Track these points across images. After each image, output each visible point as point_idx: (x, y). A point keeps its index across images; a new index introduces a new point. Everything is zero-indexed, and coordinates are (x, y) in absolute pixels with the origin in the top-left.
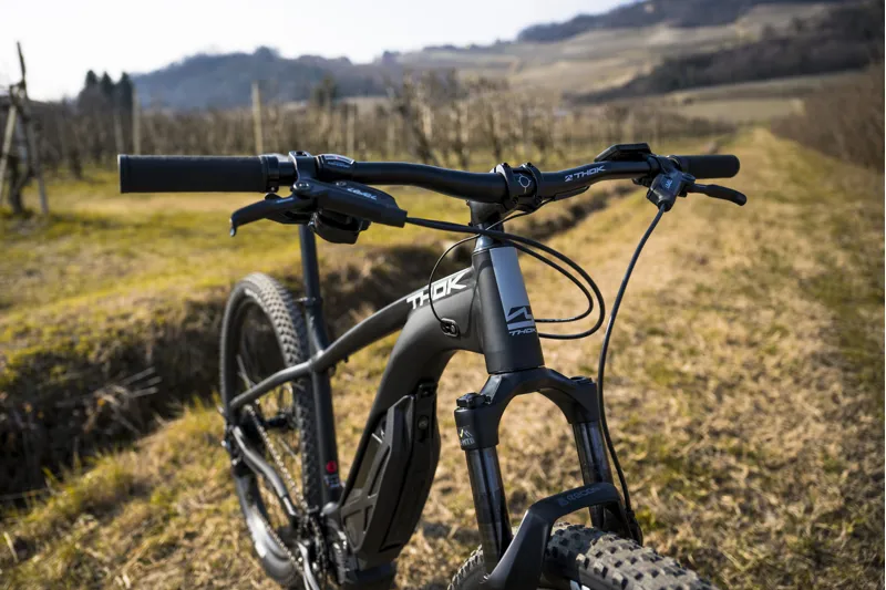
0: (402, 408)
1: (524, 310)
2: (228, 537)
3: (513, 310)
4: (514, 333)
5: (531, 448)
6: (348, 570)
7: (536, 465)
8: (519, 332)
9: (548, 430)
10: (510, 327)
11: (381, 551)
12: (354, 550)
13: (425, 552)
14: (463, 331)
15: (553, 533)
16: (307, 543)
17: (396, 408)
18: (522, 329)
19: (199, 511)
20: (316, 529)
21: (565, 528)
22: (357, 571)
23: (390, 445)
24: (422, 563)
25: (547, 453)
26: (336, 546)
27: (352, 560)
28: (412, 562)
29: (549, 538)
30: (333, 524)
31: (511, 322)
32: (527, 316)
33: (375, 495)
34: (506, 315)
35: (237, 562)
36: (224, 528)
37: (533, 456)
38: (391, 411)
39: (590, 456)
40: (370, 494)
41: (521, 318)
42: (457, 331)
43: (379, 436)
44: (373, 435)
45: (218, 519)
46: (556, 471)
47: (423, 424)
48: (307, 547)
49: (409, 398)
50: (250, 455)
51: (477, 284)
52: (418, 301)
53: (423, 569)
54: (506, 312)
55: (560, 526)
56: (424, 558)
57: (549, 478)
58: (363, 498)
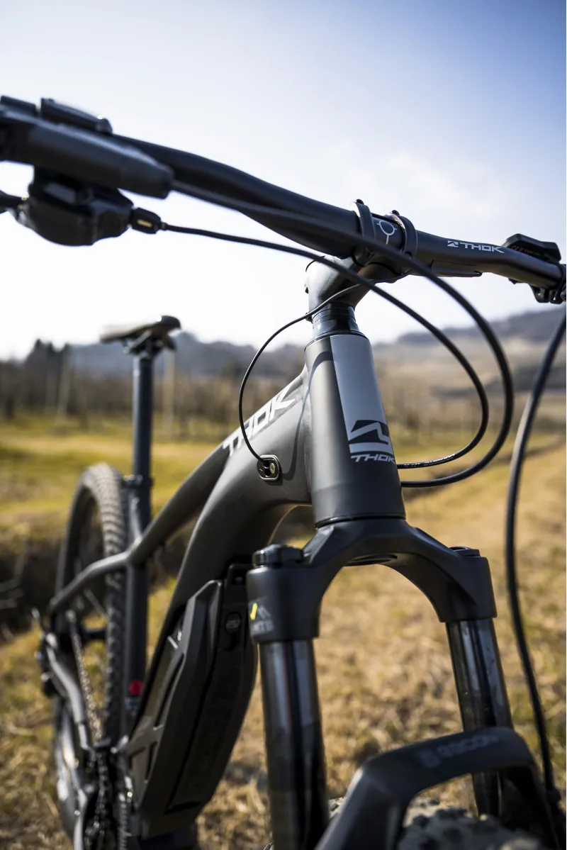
0: (205, 599)
1: (377, 426)
2: (34, 772)
3: (359, 424)
4: (359, 457)
5: (387, 694)
6: (129, 835)
7: (392, 715)
8: (368, 457)
9: (406, 676)
10: (353, 448)
11: (167, 812)
12: (136, 805)
13: (255, 811)
14: (285, 470)
15: (409, 821)
16: (90, 789)
17: (198, 598)
18: (373, 453)
19: (13, 736)
20: (102, 769)
21: (430, 812)
22: (139, 838)
23: (185, 652)
24: (250, 825)
25: (405, 701)
26: (122, 798)
27: (135, 819)
28: (238, 823)
29: (401, 831)
30: (122, 765)
31: (356, 441)
32: (381, 437)
33: (161, 726)
34: (348, 430)
35: (35, 804)
36: (33, 760)
37: (389, 702)
38: (192, 602)
39: (475, 678)
40: (157, 724)
41: (371, 437)
42: (279, 470)
43: (176, 640)
44: (171, 640)
45: (30, 748)
46: (414, 722)
47: (233, 624)
48: (87, 794)
49: (215, 585)
50: (57, 668)
51: (309, 391)
52: (236, 442)
53: (250, 833)
54: (349, 426)
55: (421, 808)
56: (253, 819)
57: (406, 729)
58: (150, 728)
